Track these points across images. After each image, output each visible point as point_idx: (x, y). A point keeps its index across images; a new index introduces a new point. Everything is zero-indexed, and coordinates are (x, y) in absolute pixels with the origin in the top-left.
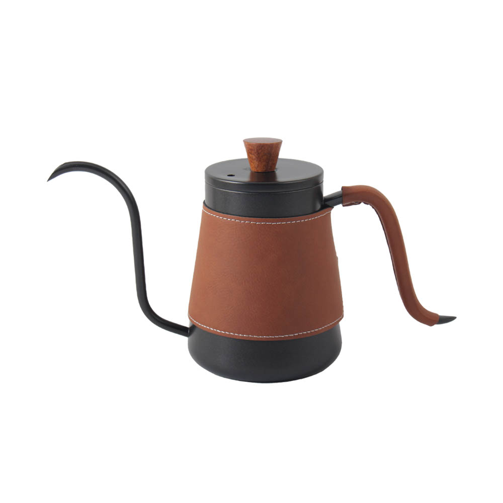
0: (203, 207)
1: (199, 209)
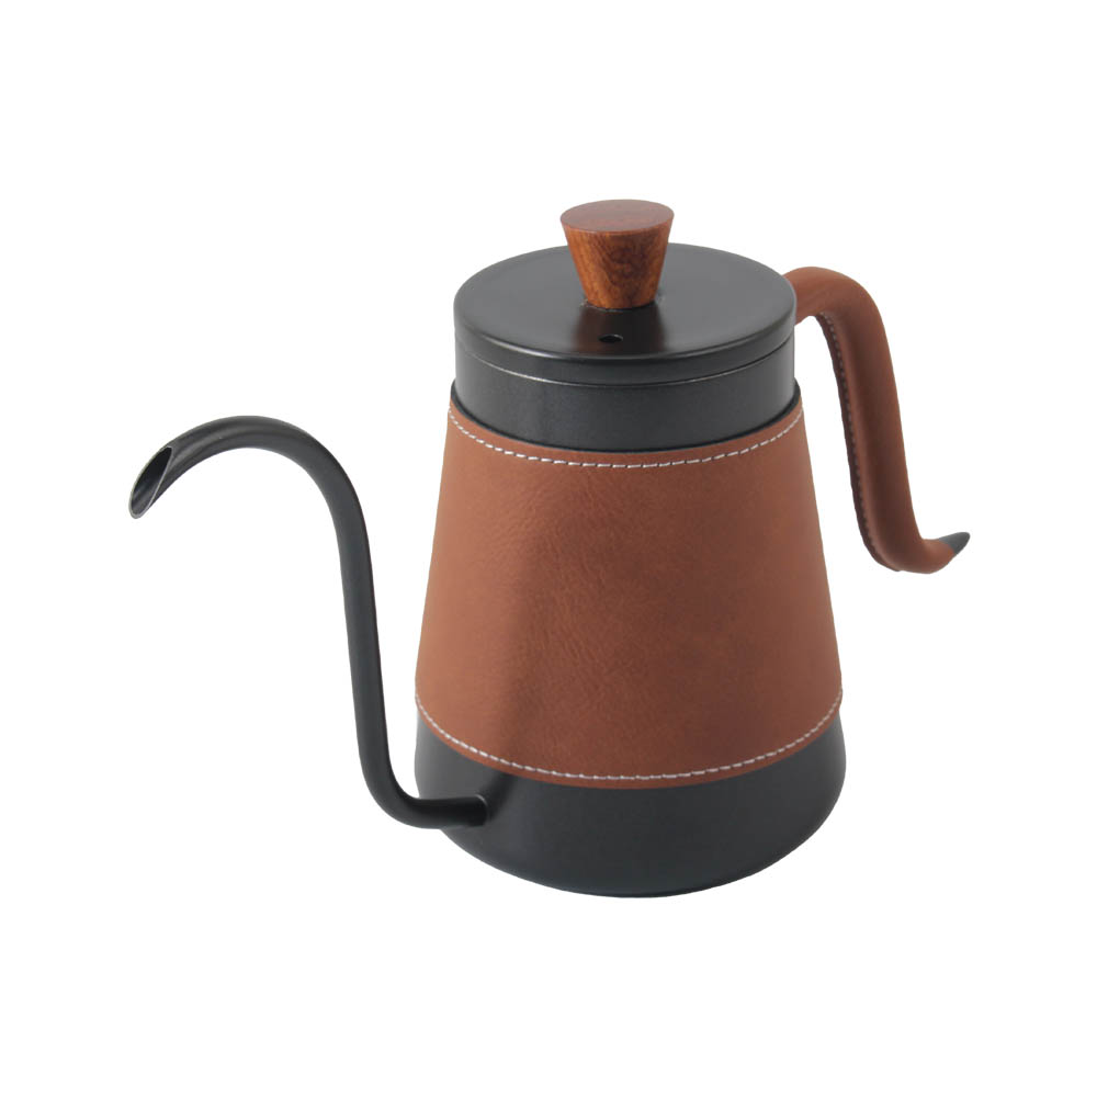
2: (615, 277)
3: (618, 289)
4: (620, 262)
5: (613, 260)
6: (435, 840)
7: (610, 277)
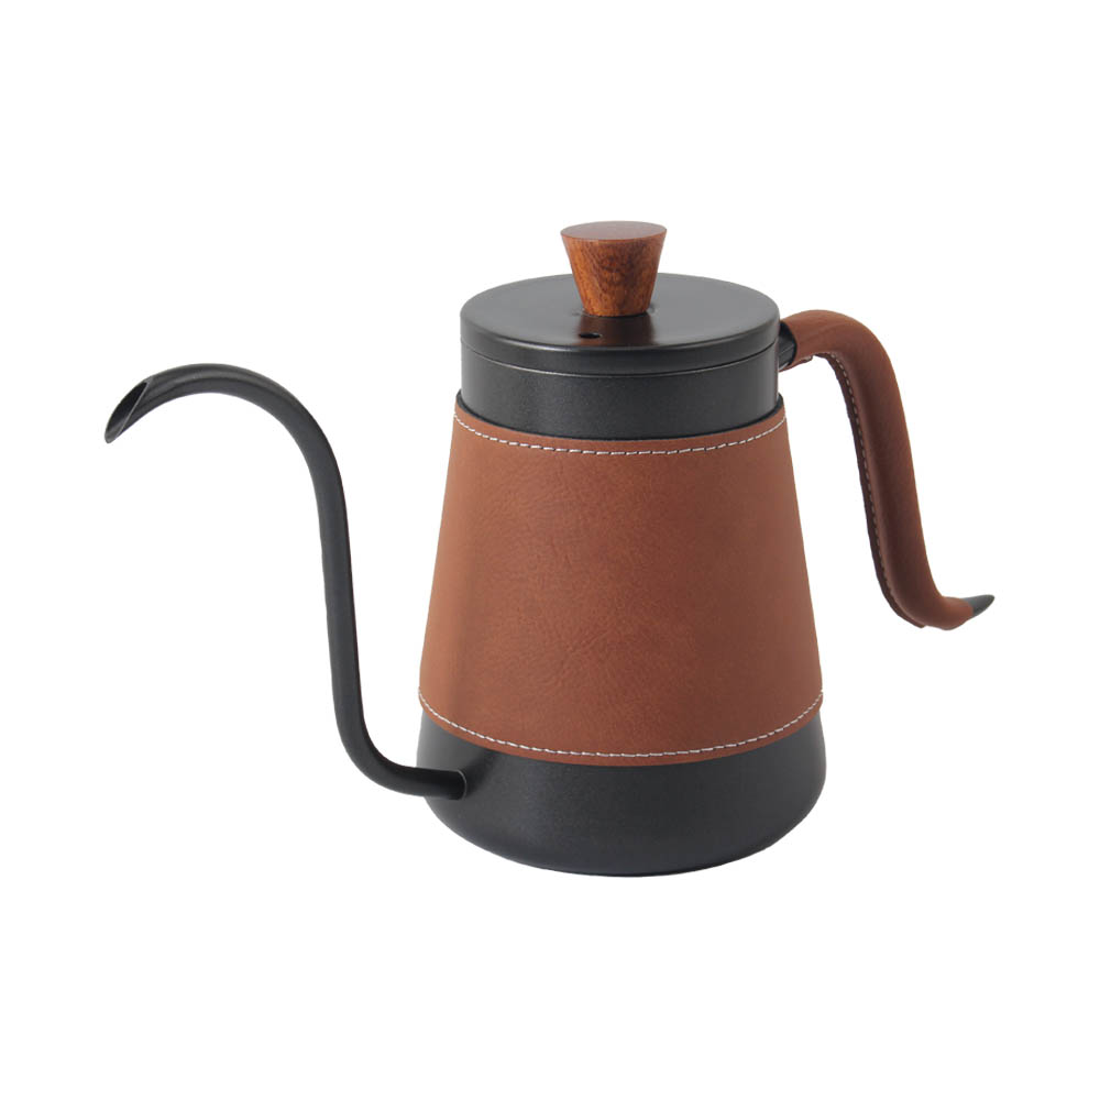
0: (456, 410)
1: (444, 416)
2: (605, 285)
3: (608, 296)
4: (610, 270)
5: (603, 268)
6: (417, 807)
7: (601, 286)
